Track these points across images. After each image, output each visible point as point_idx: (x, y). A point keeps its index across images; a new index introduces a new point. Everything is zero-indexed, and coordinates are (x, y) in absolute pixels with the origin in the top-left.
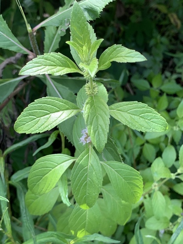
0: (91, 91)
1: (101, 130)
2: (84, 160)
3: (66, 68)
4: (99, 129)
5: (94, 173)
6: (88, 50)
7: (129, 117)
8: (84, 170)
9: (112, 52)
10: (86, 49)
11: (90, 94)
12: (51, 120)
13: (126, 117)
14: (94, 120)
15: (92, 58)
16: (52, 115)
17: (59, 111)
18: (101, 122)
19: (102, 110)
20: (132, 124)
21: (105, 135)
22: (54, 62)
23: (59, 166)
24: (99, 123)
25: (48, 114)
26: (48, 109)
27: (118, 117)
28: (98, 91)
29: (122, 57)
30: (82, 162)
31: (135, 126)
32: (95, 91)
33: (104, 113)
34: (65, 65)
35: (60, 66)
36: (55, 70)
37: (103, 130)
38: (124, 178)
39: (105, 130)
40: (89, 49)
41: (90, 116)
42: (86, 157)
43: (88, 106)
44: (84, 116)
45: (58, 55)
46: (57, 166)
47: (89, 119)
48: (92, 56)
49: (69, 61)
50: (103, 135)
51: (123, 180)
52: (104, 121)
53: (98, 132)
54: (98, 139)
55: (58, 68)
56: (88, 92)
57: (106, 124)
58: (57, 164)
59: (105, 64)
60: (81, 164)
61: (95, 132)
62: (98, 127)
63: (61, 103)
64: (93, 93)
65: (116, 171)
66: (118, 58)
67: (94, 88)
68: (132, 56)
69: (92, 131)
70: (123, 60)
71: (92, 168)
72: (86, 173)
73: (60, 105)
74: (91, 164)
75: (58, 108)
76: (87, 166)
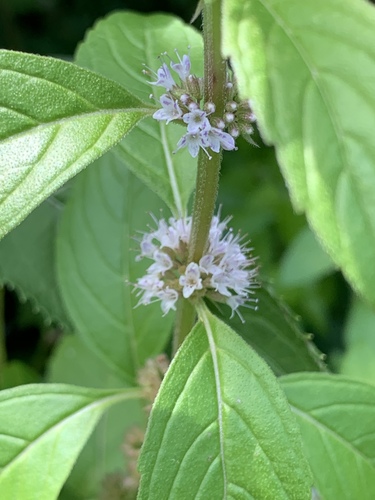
2: (194, 390)
5: (258, 451)
8: (203, 446)
17: (26, 128)
23: (33, 448)
30: (185, 406)
38: (359, 449)
46: (21, 450)
51: (359, 457)
58: (21, 442)
63: (35, 80)
65: (320, 420)
71: (243, 426)
72: (216, 461)
73: (28, 92)
74: (233, 407)
75: (19, 110)
76: (215, 419)
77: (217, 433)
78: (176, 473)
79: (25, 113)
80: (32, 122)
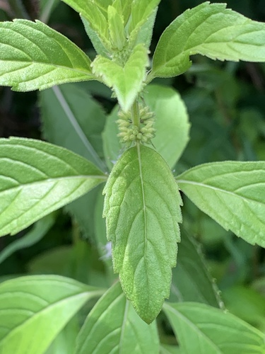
0: (133, 129)
1: (153, 258)
2: (113, 310)
3: (59, 68)
4: (147, 253)
5: (137, 348)
6: (122, 17)
7: (242, 206)
8: (112, 339)
9: (197, 25)
10: (117, 16)
11: (130, 141)
12: (20, 205)
13: (231, 206)
14: (134, 225)
15: (135, 42)
16: (25, 189)
17: (43, 179)
18: (155, 233)
19: (160, 195)
20: (248, 226)
21: (164, 273)
22: (21, 48)
24: (150, 235)
25: (14, 186)
26: (13, 173)
27: (208, 206)
28: (153, 133)
29: (224, 41)
30: (105, 318)
31: (255, 233)
32: (146, 132)
33: (164, 206)
34: (55, 59)
35: (40, 60)
36: (23, 73)
37: (159, 258)
38: (221, 349)
39: (166, 257)
40: (127, 15)
41: (123, 212)
42: (119, 304)
43: (120, 181)
44: (104, 214)
45: (36, 27)
47: (119, 222)
48: (136, 37)
49: (66, 46)
50: (158, 273)
52: (163, 229)
53: (146, 263)
54: (142, 285)
55: (34, 66)
56: (125, 133)
57: (168, 241)
59: (172, 61)
60: (103, 323)
61: (134, 263)
62: (144, 247)
63: (52, 157)
64: (139, 136)
66: (212, 45)
67: (142, 122)
68: (258, 41)
69: (126, 259)
70: (229, 51)
71: (133, 333)
72: (117, 347)
73: (47, 163)
74: (131, 323)
75: (41, 170)
76: (121, 326)
77: (120, 334)
78: (95, 348)
79: (44, 172)
80: (47, 177)
